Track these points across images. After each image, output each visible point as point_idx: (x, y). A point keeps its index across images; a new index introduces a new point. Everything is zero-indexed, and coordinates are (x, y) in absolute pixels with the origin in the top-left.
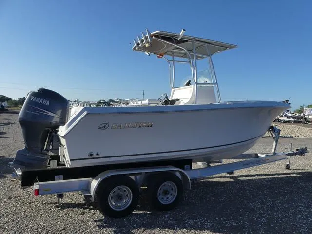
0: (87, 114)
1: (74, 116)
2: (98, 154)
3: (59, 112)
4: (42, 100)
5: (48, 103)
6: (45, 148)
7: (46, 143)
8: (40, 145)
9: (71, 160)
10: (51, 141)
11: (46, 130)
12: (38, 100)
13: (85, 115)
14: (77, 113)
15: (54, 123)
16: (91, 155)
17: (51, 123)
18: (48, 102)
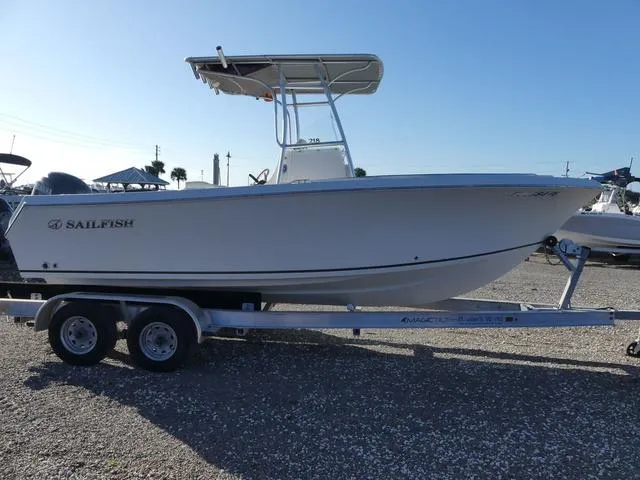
2: (55, 266)
16: (45, 266)
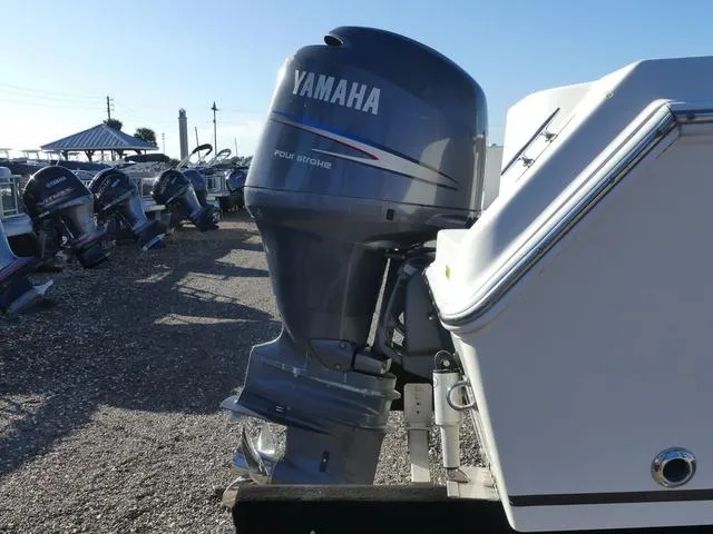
0: (675, 120)
1: (542, 152)
3: (435, 152)
4: (343, 83)
5: (373, 103)
6: (371, 341)
7: (376, 317)
8: (346, 327)
9: (516, 501)
10: (397, 305)
11: (369, 253)
12: (324, 87)
13: (659, 133)
14: (565, 129)
15: (410, 210)
16: (676, 467)
17: (391, 214)
18: (376, 92)
